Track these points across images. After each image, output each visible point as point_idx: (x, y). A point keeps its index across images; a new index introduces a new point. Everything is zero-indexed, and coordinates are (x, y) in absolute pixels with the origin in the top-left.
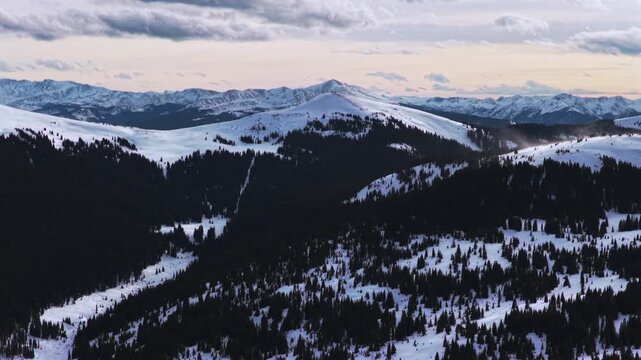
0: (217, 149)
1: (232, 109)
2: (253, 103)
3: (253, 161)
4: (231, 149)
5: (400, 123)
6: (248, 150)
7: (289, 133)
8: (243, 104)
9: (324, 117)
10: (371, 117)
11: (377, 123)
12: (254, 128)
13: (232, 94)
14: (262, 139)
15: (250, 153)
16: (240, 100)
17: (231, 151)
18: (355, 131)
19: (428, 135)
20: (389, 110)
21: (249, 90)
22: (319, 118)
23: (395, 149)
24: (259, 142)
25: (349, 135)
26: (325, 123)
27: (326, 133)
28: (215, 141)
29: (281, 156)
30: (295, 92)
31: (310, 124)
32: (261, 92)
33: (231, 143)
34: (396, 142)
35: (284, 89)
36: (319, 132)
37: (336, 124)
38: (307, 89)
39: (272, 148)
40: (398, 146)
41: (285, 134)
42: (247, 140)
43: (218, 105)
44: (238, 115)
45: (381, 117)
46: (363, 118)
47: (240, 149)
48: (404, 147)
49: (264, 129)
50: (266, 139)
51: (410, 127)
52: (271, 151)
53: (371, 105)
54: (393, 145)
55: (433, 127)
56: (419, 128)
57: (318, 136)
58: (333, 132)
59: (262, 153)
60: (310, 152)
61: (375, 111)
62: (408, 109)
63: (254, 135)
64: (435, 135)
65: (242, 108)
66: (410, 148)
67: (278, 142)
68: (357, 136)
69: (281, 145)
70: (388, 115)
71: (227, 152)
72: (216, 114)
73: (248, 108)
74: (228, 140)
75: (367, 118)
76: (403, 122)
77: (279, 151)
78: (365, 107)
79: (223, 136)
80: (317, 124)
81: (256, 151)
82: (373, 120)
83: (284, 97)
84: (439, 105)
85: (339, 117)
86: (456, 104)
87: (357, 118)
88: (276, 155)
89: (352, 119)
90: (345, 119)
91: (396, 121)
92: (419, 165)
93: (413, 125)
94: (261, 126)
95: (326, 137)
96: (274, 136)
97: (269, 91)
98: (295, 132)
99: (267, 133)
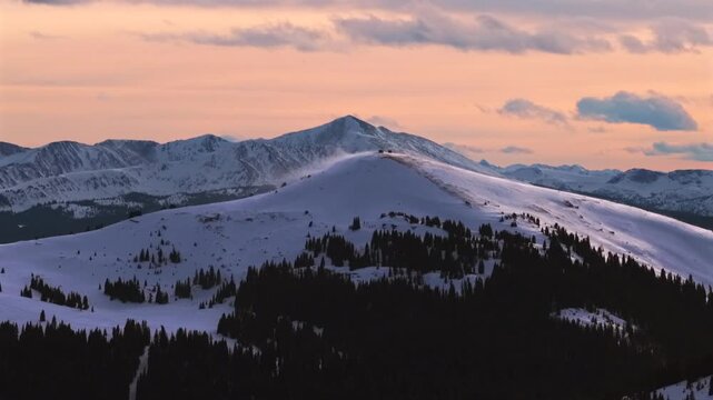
0: (35, 321)
1: (62, 197)
2: (124, 180)
3: (144, 359)
4: (79, 321)
5: (583, 247)
6: (130, 324)
7: (251, 271)
8: (95, 183)
9: (356, 225)
10: (496, 228)
11: (515, 245)
12: (144, 257)
13: (61, 155)
14: (169, 291)
15: (135, 334)
16: (85, 172)
17: (75, 328)
18: (451, 270)
19: (668, 285)
20: (551, 207)
21: (109, 143)
22: (343, 229)
23: (575, 325)
24: (162, 299)
25: (434, 279)
26: (361, 242)
27: (366, 275)
28: (27, 294)
29: (231, 344)
30: (242, 149)
31: (313, 245)
32: (145, 149)
33: (75, 302)
34: (577, 305)
35: (210, 142)
36: (344, 270)
37: (393, 247)
38: (275, 141)
39: (199, 319)
40: (585, 318)
41: (239, 274)
42: (123, 292)
43: (21, 185)
44: (80, 212)
45: (526, 228)
46: (475, 232)
47: (105, 319)
48: (601, 321)
49: (175, 258)
50: (183, 291)
51: (613, 258)
52: (201, 329)
53: (498, 192)
54: (569, 315)
55: (679, 257)
56: (640, 260)
57: (343, 284)
58: (384, 271)
59: (171, 331)
60: (318, 331)
61: (509, 211)
62: (604, 203)
63: (147, 279)
64: (690, 283)
65: (91, 195)
66: (619, 324)
67: (219, 299)
68: (458, 285)
69: (227, 309)
70: (547, 222)
71: (65, 329)
72: (17, 209)
73: (109, 195)
74: (66, 293)
75: (486, 230)
76: (594, 245)
77: (225, 326)
78: (477, 197)
79: (52, 280)
80: (337, 248)
81: (154, 328)
82: (504, 235)
83: (211, 164)
84: (645, 192)
85: (403, 227)
86: (693, 188)
87: (455, 229)
88: (217, 339)
89: (442, 233)
90: (420, 231)
91: (571, 240)
92: (675, 381)
93: (622, 253)
94: (167, 251)
95: (363, 286)
96: (207, 280)
97: (167, 147)
98: (269, 269)
99: (185, 273)
